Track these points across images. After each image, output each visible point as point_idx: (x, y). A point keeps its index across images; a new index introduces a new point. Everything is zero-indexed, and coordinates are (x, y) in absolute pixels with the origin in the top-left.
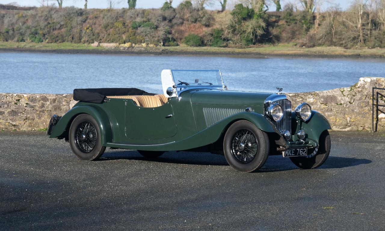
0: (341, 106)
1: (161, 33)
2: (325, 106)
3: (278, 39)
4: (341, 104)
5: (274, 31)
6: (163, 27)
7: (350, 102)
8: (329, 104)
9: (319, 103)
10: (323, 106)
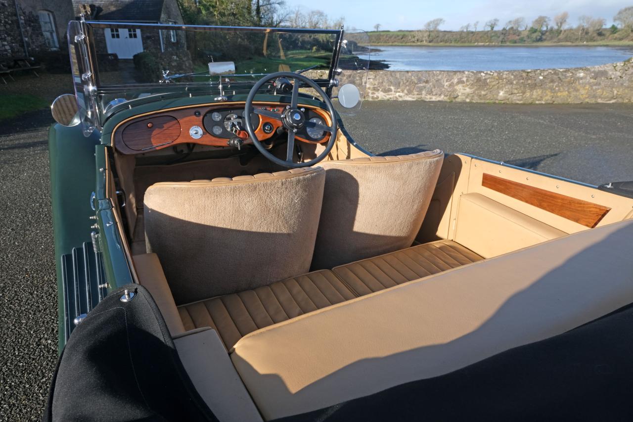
0: (610, 80)
1: (500, 39)
2: (594, 81)
3: (545, 40)
4: (611, 78)
5: (544, 37)
6: (502, 37)
7: (621, 77)
8: (598, 79)
9: (588, 78)
10: (592, 80)
